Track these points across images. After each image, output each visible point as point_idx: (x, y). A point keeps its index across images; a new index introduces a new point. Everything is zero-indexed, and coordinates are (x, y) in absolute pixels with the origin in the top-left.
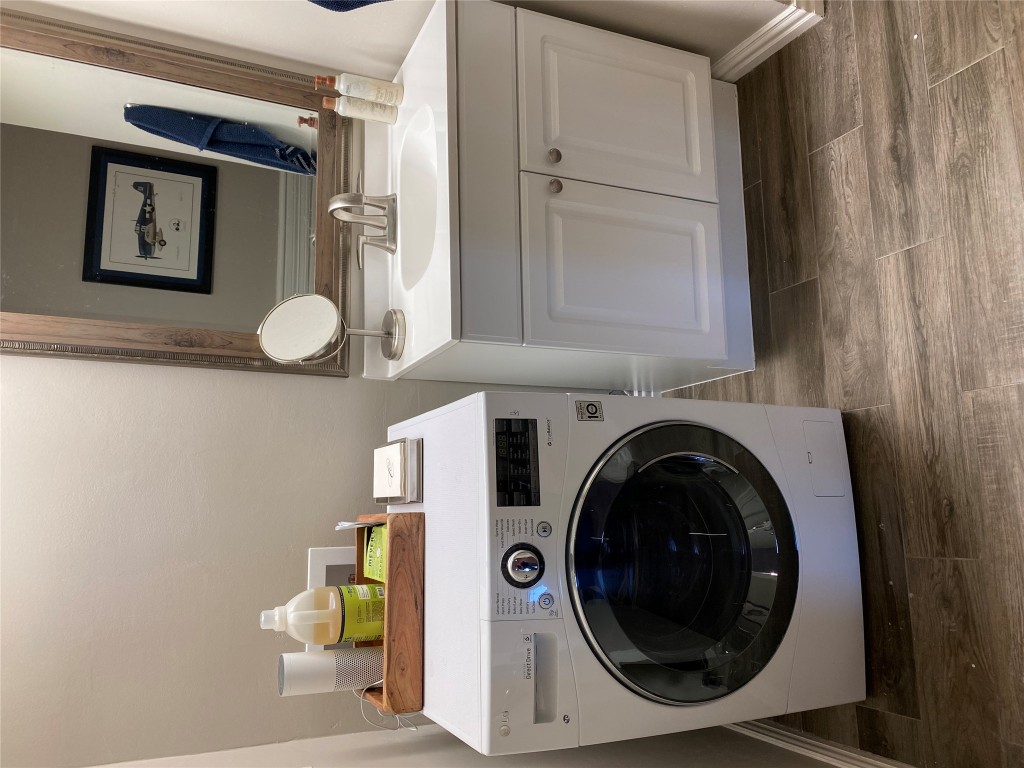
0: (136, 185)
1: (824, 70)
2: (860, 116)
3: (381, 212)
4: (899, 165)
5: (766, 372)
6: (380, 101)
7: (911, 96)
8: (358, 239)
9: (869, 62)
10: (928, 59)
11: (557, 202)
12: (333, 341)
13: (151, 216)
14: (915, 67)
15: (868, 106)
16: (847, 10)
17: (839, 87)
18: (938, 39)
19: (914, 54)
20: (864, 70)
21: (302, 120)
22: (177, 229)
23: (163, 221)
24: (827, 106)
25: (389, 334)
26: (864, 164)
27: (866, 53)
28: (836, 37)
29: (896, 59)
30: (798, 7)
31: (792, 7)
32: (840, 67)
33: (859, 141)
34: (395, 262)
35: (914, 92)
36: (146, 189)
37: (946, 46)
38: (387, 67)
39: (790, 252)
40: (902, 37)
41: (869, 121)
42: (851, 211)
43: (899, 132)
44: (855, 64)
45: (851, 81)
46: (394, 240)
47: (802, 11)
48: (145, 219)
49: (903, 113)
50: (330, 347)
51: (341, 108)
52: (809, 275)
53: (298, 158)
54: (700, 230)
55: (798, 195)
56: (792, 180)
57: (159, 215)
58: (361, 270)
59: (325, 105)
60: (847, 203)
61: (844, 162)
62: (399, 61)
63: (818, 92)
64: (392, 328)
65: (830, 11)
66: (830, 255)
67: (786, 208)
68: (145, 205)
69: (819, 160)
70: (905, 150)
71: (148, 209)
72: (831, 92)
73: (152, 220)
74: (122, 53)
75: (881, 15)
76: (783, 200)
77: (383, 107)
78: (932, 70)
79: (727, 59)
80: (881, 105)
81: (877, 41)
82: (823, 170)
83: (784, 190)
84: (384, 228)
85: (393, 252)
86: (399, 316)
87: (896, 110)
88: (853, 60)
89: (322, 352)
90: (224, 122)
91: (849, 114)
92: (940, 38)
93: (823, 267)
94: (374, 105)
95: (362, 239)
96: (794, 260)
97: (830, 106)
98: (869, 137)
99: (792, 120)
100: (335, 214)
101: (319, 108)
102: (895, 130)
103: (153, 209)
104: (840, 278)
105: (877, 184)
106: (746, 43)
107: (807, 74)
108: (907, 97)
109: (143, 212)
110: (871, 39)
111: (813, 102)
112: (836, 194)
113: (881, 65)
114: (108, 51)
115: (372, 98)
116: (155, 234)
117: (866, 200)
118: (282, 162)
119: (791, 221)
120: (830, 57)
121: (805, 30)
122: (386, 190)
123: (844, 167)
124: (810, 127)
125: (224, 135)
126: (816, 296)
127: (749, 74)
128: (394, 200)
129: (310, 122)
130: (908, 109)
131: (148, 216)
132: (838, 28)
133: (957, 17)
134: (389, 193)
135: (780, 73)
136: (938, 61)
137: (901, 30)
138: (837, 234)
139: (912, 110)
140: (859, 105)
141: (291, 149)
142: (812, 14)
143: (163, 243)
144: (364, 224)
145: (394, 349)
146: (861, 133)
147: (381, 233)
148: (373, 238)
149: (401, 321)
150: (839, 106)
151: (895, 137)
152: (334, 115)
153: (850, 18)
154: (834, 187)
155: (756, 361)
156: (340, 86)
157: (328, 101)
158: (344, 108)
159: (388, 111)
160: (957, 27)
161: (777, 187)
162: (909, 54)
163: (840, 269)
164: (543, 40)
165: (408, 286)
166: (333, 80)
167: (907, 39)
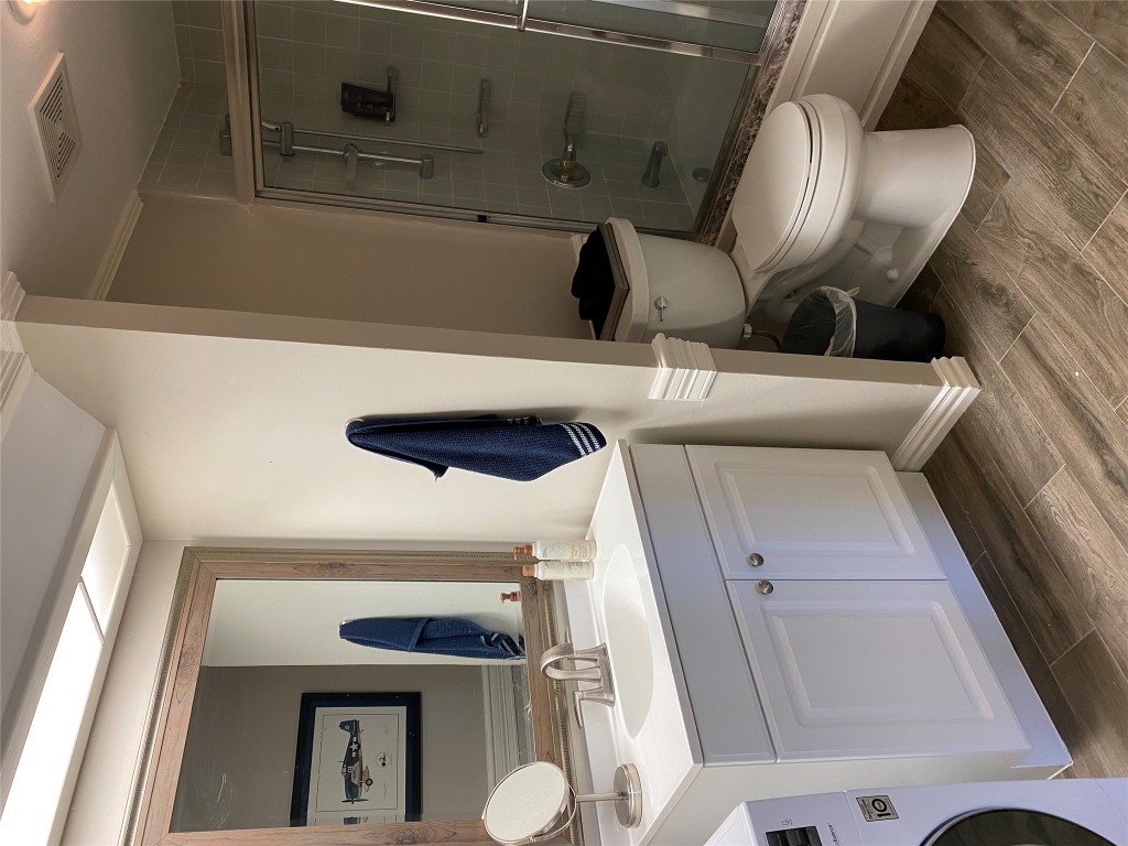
0: (343, 725)
1: (1002, 431)
2: (1058, 457)
3: (593, 664)
4: (1123, 486)
5: (1087, 761)
6: (576, 558)
7: (1101, 423)
8: (574, 695)
9: (1043, 409)
10: (1100, 387)
11: (771, 603)
12: (562, 811)
13: (357, 755)
14: (1090, 397)
15: (1062, 446)
16: (1000, 376)
17: (1024, 438)
18: (1100, 368)
19: (1084, 388)
20: (1042, 417)
21: (505, 596)
22: (384, 764)
23: (369, 759)
24: (1019, 458)
25: (624, 795)
26: (1086, 498)
27: (1036, 403)
28: (1001, 401)
29: (1069, 398)
30: (952, 386)
31: (946, 387)
32: (1017, 423)
33: (1070, 479)
34: (616, 714)
35: (1102, 419)
36: (352, 727)
37: (1111, 371)
38: (577, 530)
39: (1051, 614)
40: (1063, 378)
41: (1070, 458)
42: (1097, 548)
43: (1106, 457)
44: (1031, 415)
45: (1034, 430)
46: (612, 691)
47: (957, 389)
48: (352, 758)
49: (1102, 440)
50: (561, 818)
51: (541, 573)
52: (1084, 631)
53: (502, 644)
54: (937, 607)
55: (1032, 551)
56: (1018, 539)
57: (364, 752)
58: (581, 727)
59: (525, 573)
60: (1087, 542)
61: (1065, 504)
62: (587, 521)
63: (1006, 451)
64: (625, 787)
65: (984, 382)
66: (1097, 601)
67: (1025, 569)
68: (351, 744)
69: (1037, 511)
70: (1122, 472)
71: (354, 747)
72: (1019, 445)
73: (358, 758)
74: (343, 565)
75: (1035, 368)
76: (1018, 562)
77: (579, 564)
78: (1108, 395)
79: (903, 450)
80: (1075, 441)
81: (1041, 387)
82: (1046, 517)
83: (1015, 551)
84: (599, 680)
85: (612, 703)
86: (631, 771)
87: (1092, 440)
88: (1027, 413)
89: (552, 825)
90: (430, 620)
91: (1047, 460)
92: (1101, 367)
93: (1095, 616)
94: (570, 564)
95: (578, 695)
96: (1059, 618)
97: (1023, 458)
98: (1077, 472)
99: (992, 485)
100: (548, 672)
101: (519, 578)
102: (1101, 457)
103: (359, 747)
104: (1121, 622)
105: (1109, 512)
106: (915, 430)
107: (988, 439)
108: (1098, 426)
109: (350, 751)
110: (1034, 390)
111: (1006, 462)
112: (1071, 536)
113: (1055, 407)
114: (331, 565)
115: (567, 556)
116: (362, 772)
117: (1108, 532)
118: (488, 649)
119: (1037, 581)
120: (1004, 418)
121: (968, 404)
122: (595, 642)
123: (1067, 509)
124: (1014, 484)
125: (432, 633)
126: (1103, 650)
127: (930, 459)
128: (605, 651)
129: (513, 596)
130: (1103, 434)
131: (354, 754)
132: (998, 391)
133: (1107, 345)
134: (598, 644)
135: (961, 447)
136: (1111, 384)
137: (1061, 374)
138: (1093, 576)
139: (1108, 433)
140: (1053, 448)
141: (495, 636)
142: (968, 389)
143: (369, 782)
144: (577, 680)
145: (632, 812)
146: (1068, 472)
147: (596, 685)
148: (590, 692)
149: (634, 776)
150: (1033, 457)
151: (1104, 463)
152: (534, 580)
153: (1007, 381)
154: (1066, 531)
155: (1070, 751)
156: (537, 553)
157: (527, 569)
158: (544, 572)
159: (585, 567)
160: (1113, 353)
161: (1005, 551)
162: (1079, 389)
163: (1115, 612)
164: (717, 466)
165: (633, 733)
166: (529, 548)
167: (1070, 379)
